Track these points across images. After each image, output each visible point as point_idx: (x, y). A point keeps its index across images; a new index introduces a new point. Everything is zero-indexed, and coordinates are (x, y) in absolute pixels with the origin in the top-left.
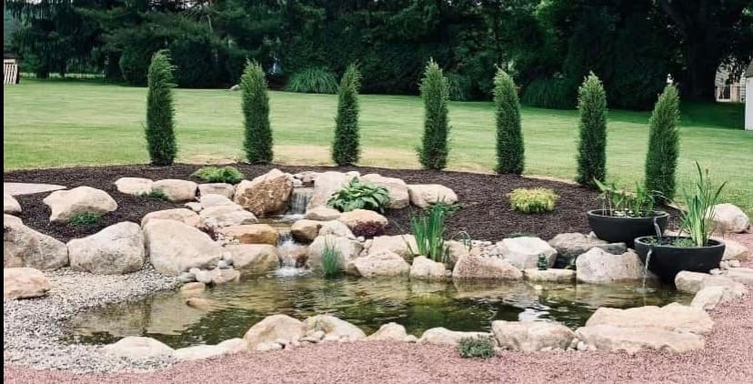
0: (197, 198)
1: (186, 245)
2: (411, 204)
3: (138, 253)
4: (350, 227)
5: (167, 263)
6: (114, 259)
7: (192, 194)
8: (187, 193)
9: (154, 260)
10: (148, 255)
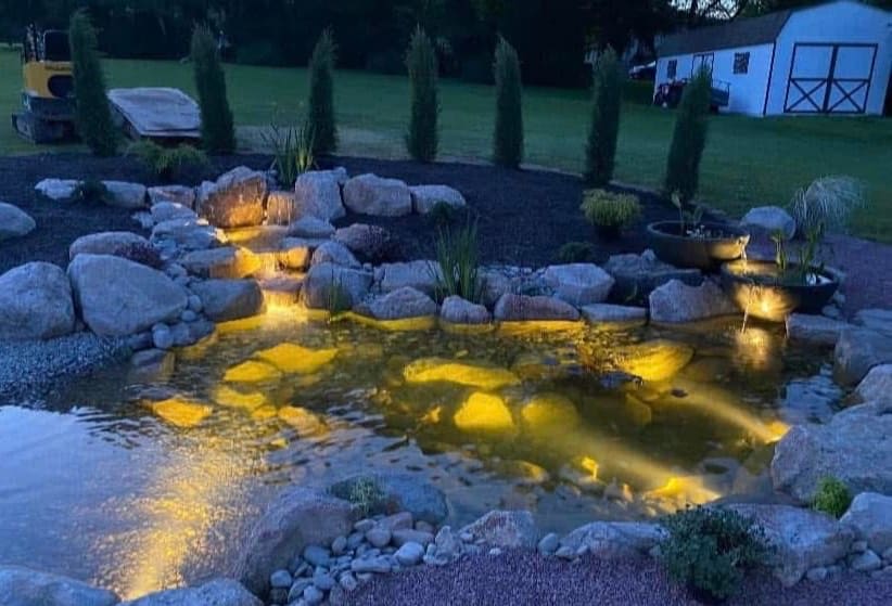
0: (147, 205)
1: (132, 293)
2: (414, 211)
3: (63, 311)
4: (350, 249)
5: (107, 321)
6: (26, 320)
7: (140, 200)
8: (134, 201)
9: (88, 316)
10: (78, 310)
